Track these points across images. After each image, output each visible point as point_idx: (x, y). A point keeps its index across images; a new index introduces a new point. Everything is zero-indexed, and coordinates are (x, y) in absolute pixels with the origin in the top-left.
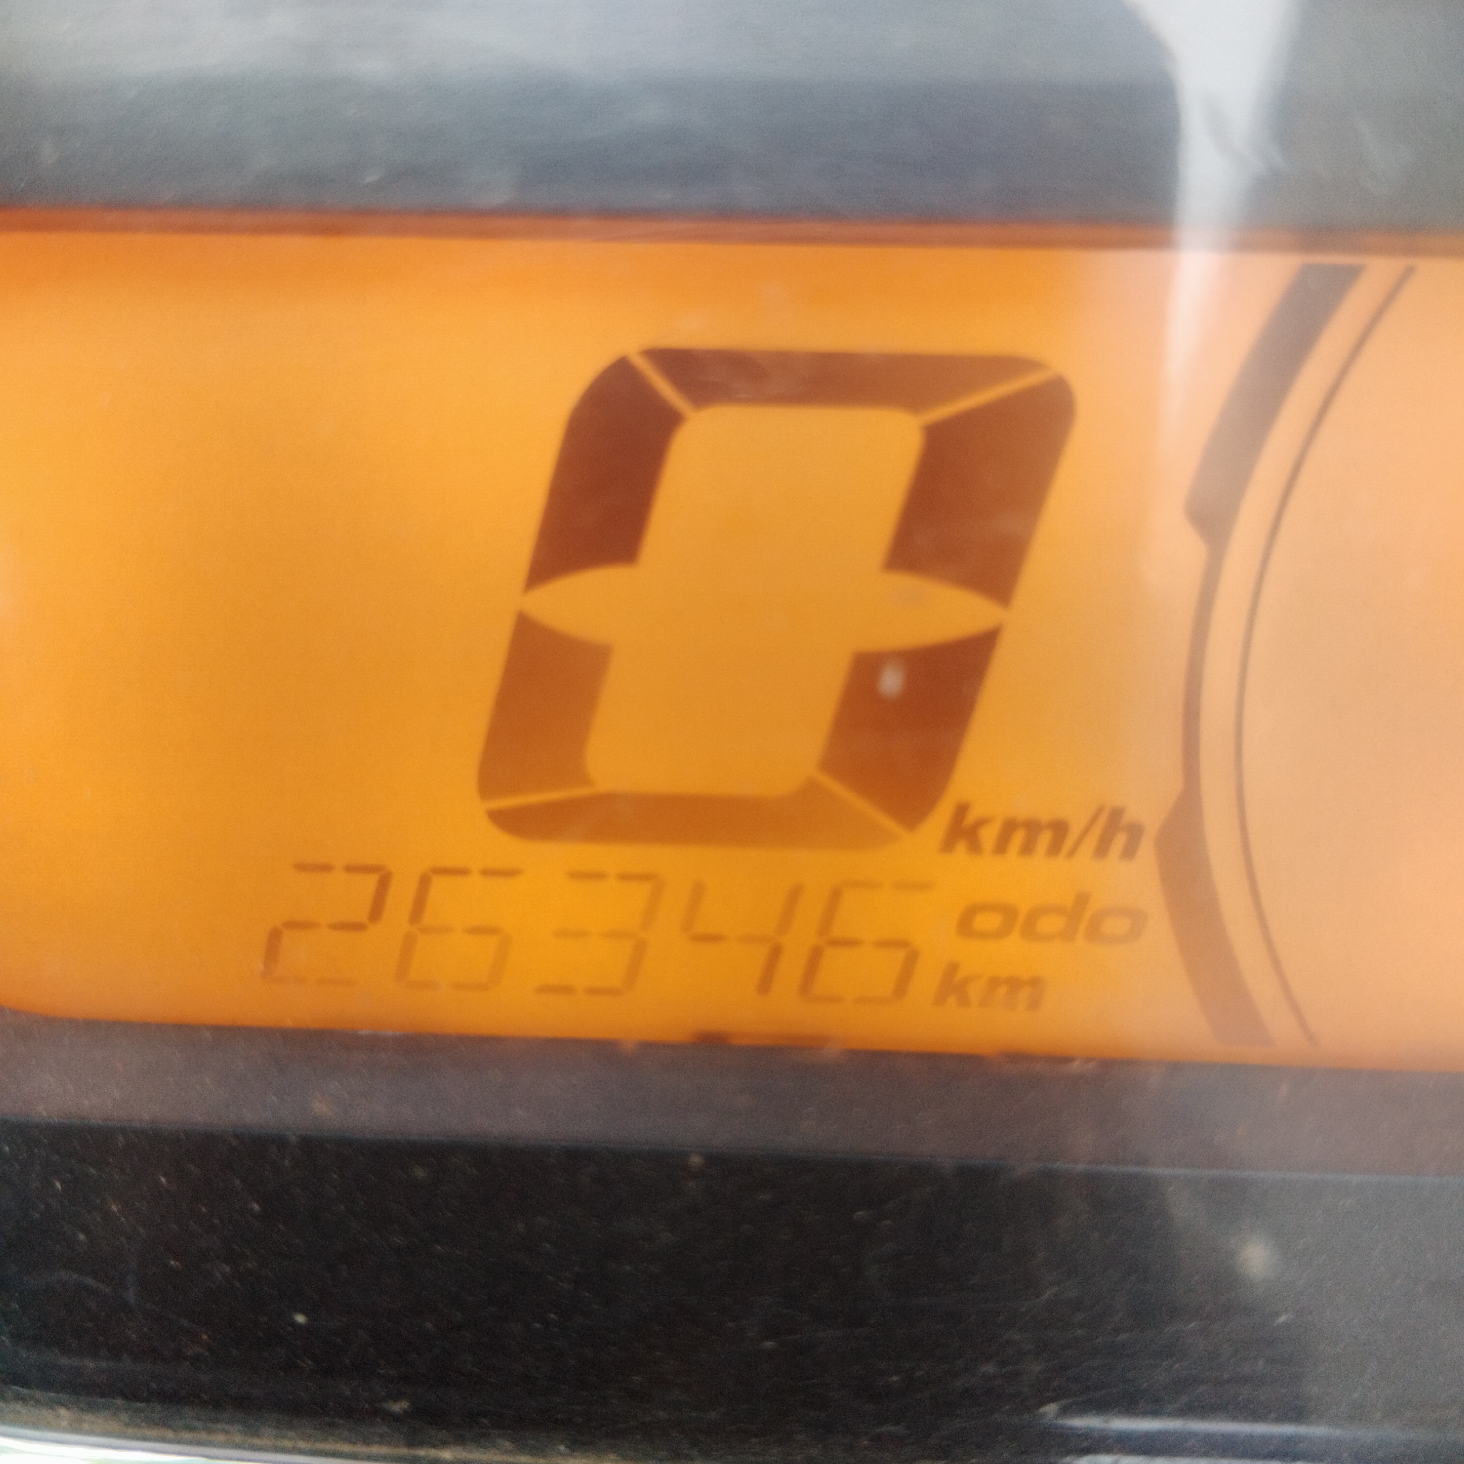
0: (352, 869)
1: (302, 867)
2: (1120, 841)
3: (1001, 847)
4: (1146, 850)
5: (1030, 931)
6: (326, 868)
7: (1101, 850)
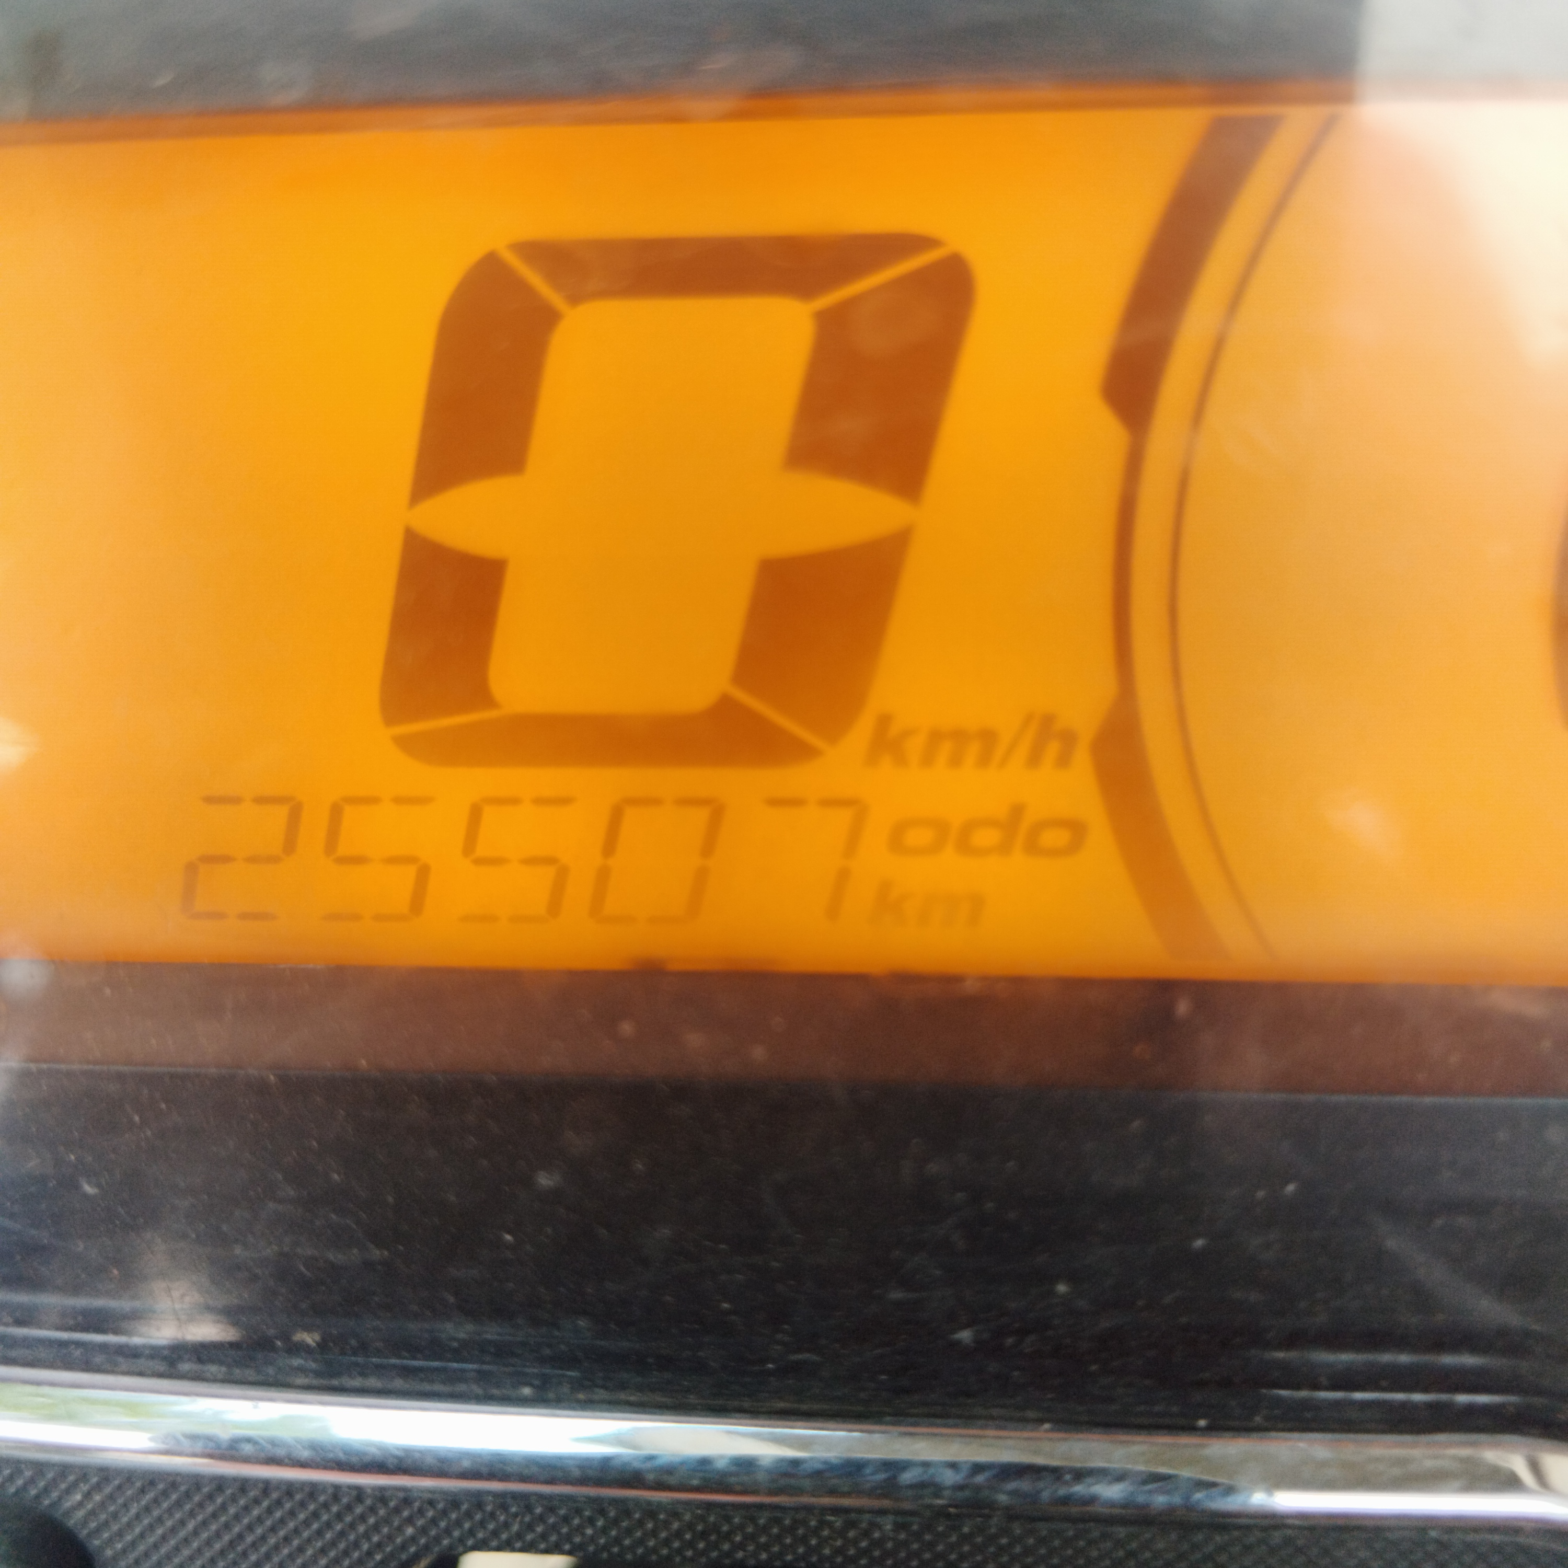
0: (260, 800)
1: (210, 800)
2: (1053, 749)
3: (928, 760)
4: (1082, 758)
5: (965, 846)
6: (236, 800)
7: (1034, 759)
